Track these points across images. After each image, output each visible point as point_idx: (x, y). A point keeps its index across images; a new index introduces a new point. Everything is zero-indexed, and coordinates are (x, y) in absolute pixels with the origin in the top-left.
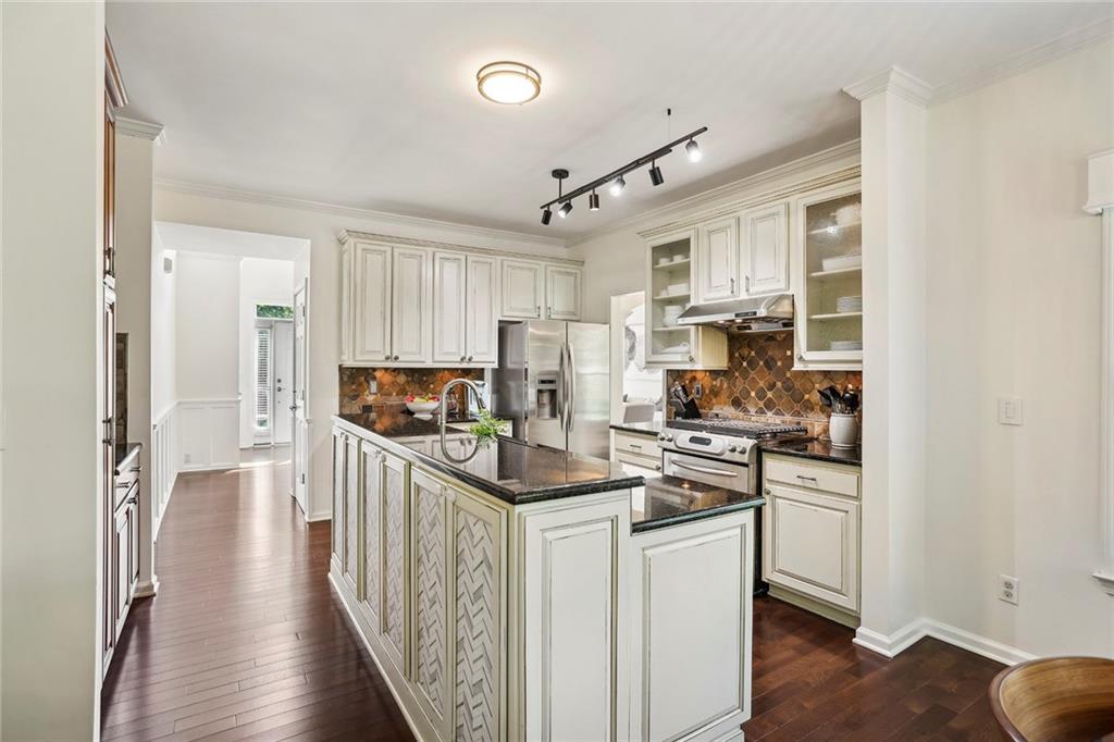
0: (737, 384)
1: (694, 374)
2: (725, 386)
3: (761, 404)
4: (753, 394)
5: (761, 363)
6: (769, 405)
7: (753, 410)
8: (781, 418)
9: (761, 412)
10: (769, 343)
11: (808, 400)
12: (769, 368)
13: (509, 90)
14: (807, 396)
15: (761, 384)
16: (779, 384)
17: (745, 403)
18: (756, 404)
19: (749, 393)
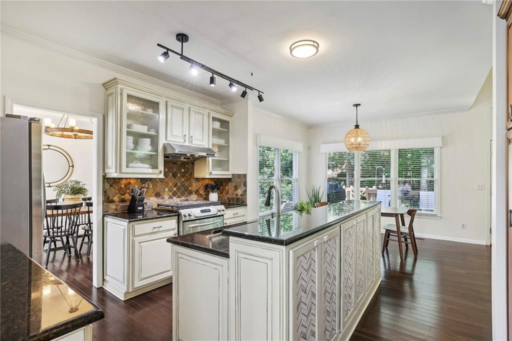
0: (158, 185)
1: (128, 180)
2: (151, 186)
3: (171, 194)
4: (167, 189)
5: (171, 174)
6: (174, 194)
7: (166, 197)
8: (180, 199)
9: (171, 197)
10: (174, 165)
11: (191, 190)
12: (175, 177)
13: (304, 52)
14: (190, 188)
15: (171, 184)
16: (179, 184)
17: (162, 195)
18: (168, 194)
19: (164, 189)
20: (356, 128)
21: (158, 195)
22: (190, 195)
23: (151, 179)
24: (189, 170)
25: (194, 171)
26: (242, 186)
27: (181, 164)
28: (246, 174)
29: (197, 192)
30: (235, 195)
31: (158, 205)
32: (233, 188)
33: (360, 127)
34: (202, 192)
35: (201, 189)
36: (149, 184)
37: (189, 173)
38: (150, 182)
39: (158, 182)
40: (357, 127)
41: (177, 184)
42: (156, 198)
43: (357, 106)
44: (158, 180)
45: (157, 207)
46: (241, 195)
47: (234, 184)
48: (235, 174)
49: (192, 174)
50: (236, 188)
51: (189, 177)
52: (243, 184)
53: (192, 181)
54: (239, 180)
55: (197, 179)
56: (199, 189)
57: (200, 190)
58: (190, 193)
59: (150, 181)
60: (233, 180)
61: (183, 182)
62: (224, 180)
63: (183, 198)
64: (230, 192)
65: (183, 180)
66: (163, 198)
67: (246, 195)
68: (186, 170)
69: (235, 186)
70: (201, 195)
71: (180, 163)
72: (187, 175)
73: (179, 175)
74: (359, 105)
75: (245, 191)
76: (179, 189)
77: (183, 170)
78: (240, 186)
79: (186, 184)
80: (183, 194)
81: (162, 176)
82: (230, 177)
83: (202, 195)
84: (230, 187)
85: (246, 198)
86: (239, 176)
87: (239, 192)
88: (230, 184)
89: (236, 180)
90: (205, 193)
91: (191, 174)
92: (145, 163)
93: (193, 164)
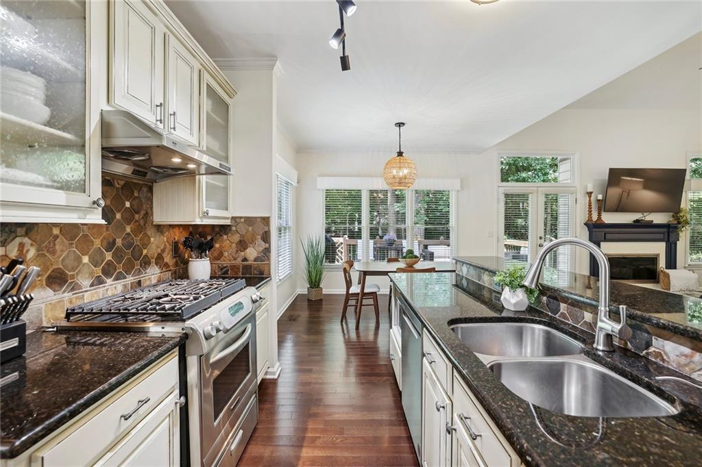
3: (98, 271)
4: (86, 259)
6: (108, 272)
7: (85, 282)
9: (99, 282)
11: (146, 255)
14: (145, 252)
15: (97, 243)
16: (119, 242)
17: (73, 277)
18: (91, 274)
19: (79, 260)
20: (398, 156)
21: (57, 280)
22: (145, 268)
23: (29, 228)
24: (142, 204)
25: (152, 208)
26: (259, 241)
27: (123, 187)
28: (268, 218)
29: (159, 259)
30: (239, 260)
31: (68, 316)
32: (234, 245)
33: (403, 155)
34: (168, 258)
35: (167, 251)
36: (22, 245)
37: (142, 213)
38: (26, 240)
39: (56, 237)
40: (400, 154)
41: (114, 241)
42: (49, 292)
43: (400, 126)
44: (56, 231)
45: (64, 323)
46: (255, 260)
47: (236, 238)
48: (241, 218)
49: (148, 215)
50: (242, 245)
51: (142, 222)
52: (260, 237)
53: (149, 233)
54: (250, 229)
55: (160, 228)
56: (163, 251)
57: (164, 255)
58: (146, 263)
59: (26, 234)
60: (234, 228)
61: (129, 234)
62: (208, 230)
63: (130, 279)
64: (226, 254)
65: (128, 230)
66: (75, 287)
67: (269, 259)
68: (135, 203)
69: (240, 241)
70: (166, 265)
71: (122, 183)
72: (137, 216)
73: (118, 216)
74: (403, 124)
75: (267, 251)
76: (118, 256)
77: (128, 204)
78: (253, 241)
79: (137, 241)
80: (129, 269)
81: (96, 218)
82: (228, 222)
83: (169, 266)
84: (227, 244)
85: (269, 264)
86: (249, 221)
87: (252, 253)
88: (225, 237)
89: (243, 228)
90: (174, 260)
91: (147, 213)
92: (32, 171)
93: (151, 189)
